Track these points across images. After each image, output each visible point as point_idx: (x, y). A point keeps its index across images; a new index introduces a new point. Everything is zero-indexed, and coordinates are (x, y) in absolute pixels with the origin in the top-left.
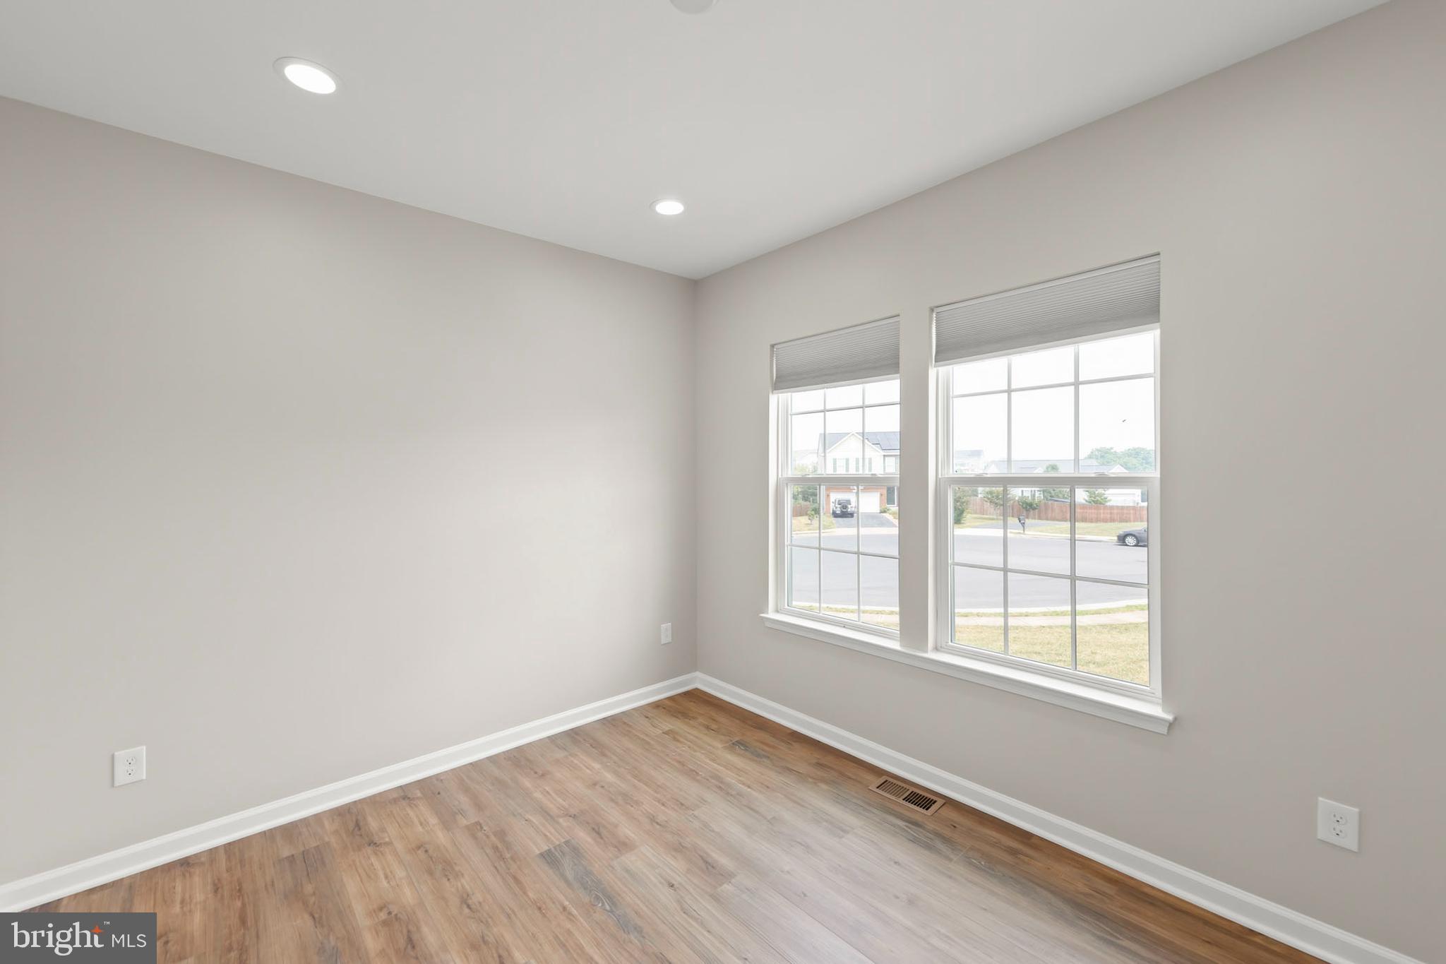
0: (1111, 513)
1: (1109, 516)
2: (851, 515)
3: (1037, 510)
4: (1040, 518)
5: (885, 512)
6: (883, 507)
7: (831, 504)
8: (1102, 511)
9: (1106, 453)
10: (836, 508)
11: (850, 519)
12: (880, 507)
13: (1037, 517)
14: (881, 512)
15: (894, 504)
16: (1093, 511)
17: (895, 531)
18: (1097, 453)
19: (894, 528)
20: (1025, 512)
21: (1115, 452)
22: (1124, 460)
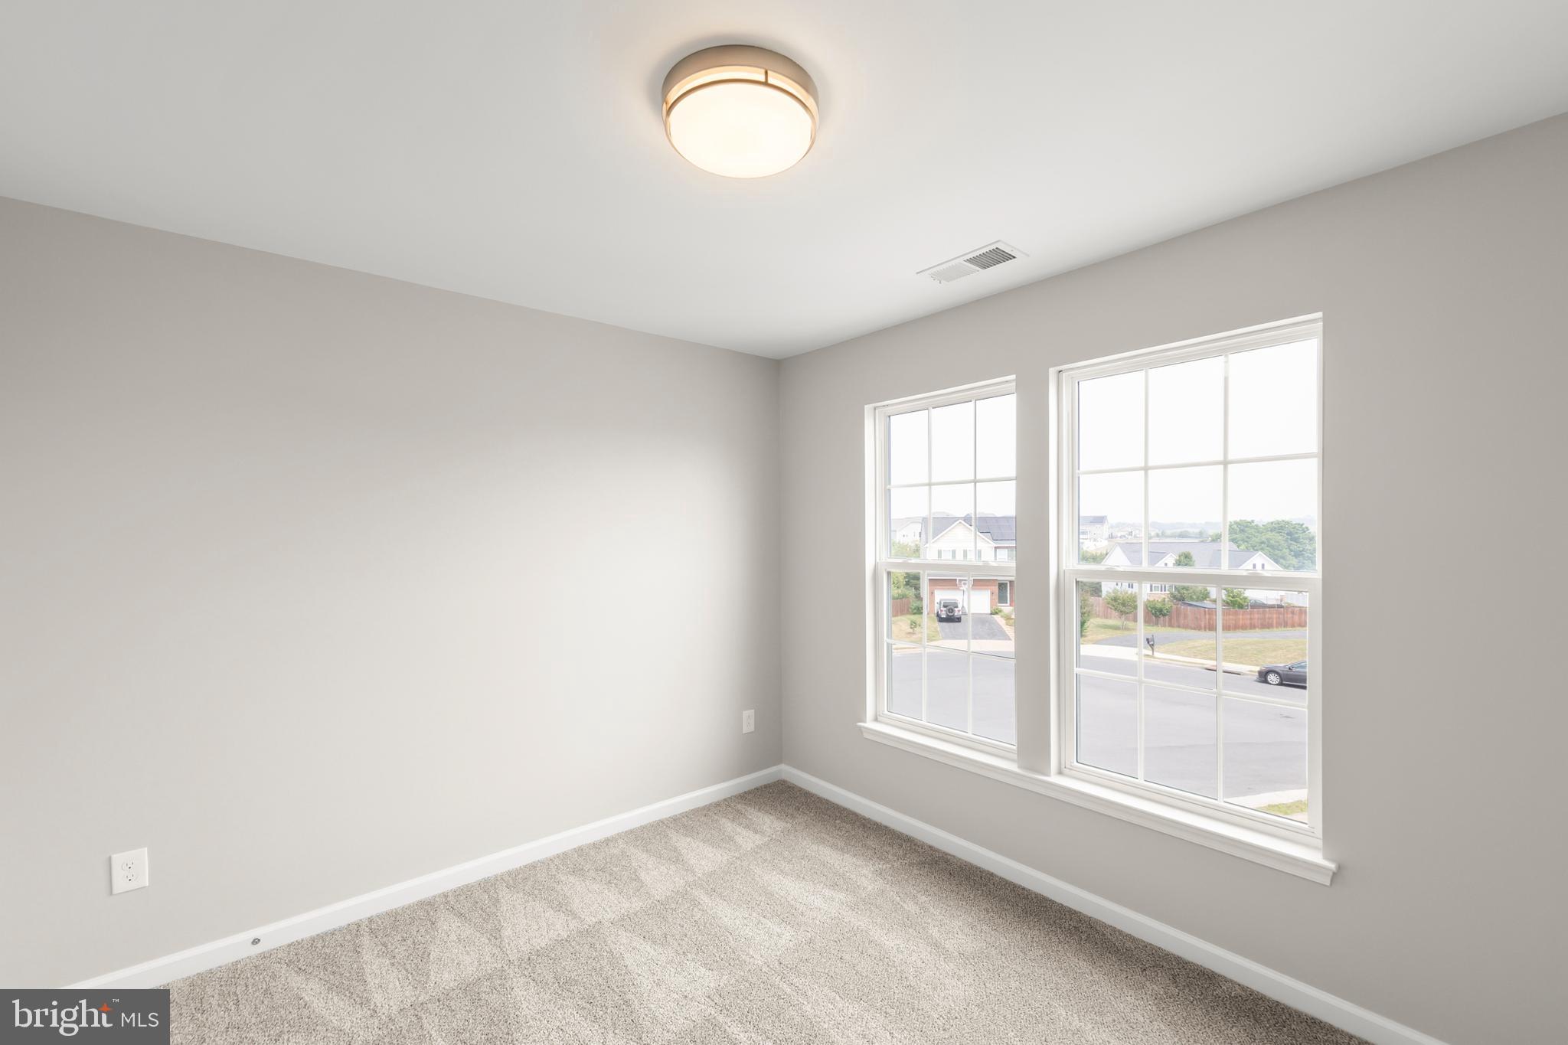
0: (1251, 619)
1: (1248, 622)
2: (959, 620)
3: (1167, 617)
4: (1171, 625)
5: (996, 613)
6: (994, 607)
7: (936, 605)
8: (1241, 617)
9: (1247, 527)
10: (942, 611)
11: (957, 624)
12: (991, 607)
13: (1167, 624)
14: (991, 614)
15: (1007, 603)
16: (1231, 617)
17: (1008, 646)
18: (1235, 526)
19: (1009, 642)
20: (1154, 618)
21: (1257, 526)
22: (1268, 536)
